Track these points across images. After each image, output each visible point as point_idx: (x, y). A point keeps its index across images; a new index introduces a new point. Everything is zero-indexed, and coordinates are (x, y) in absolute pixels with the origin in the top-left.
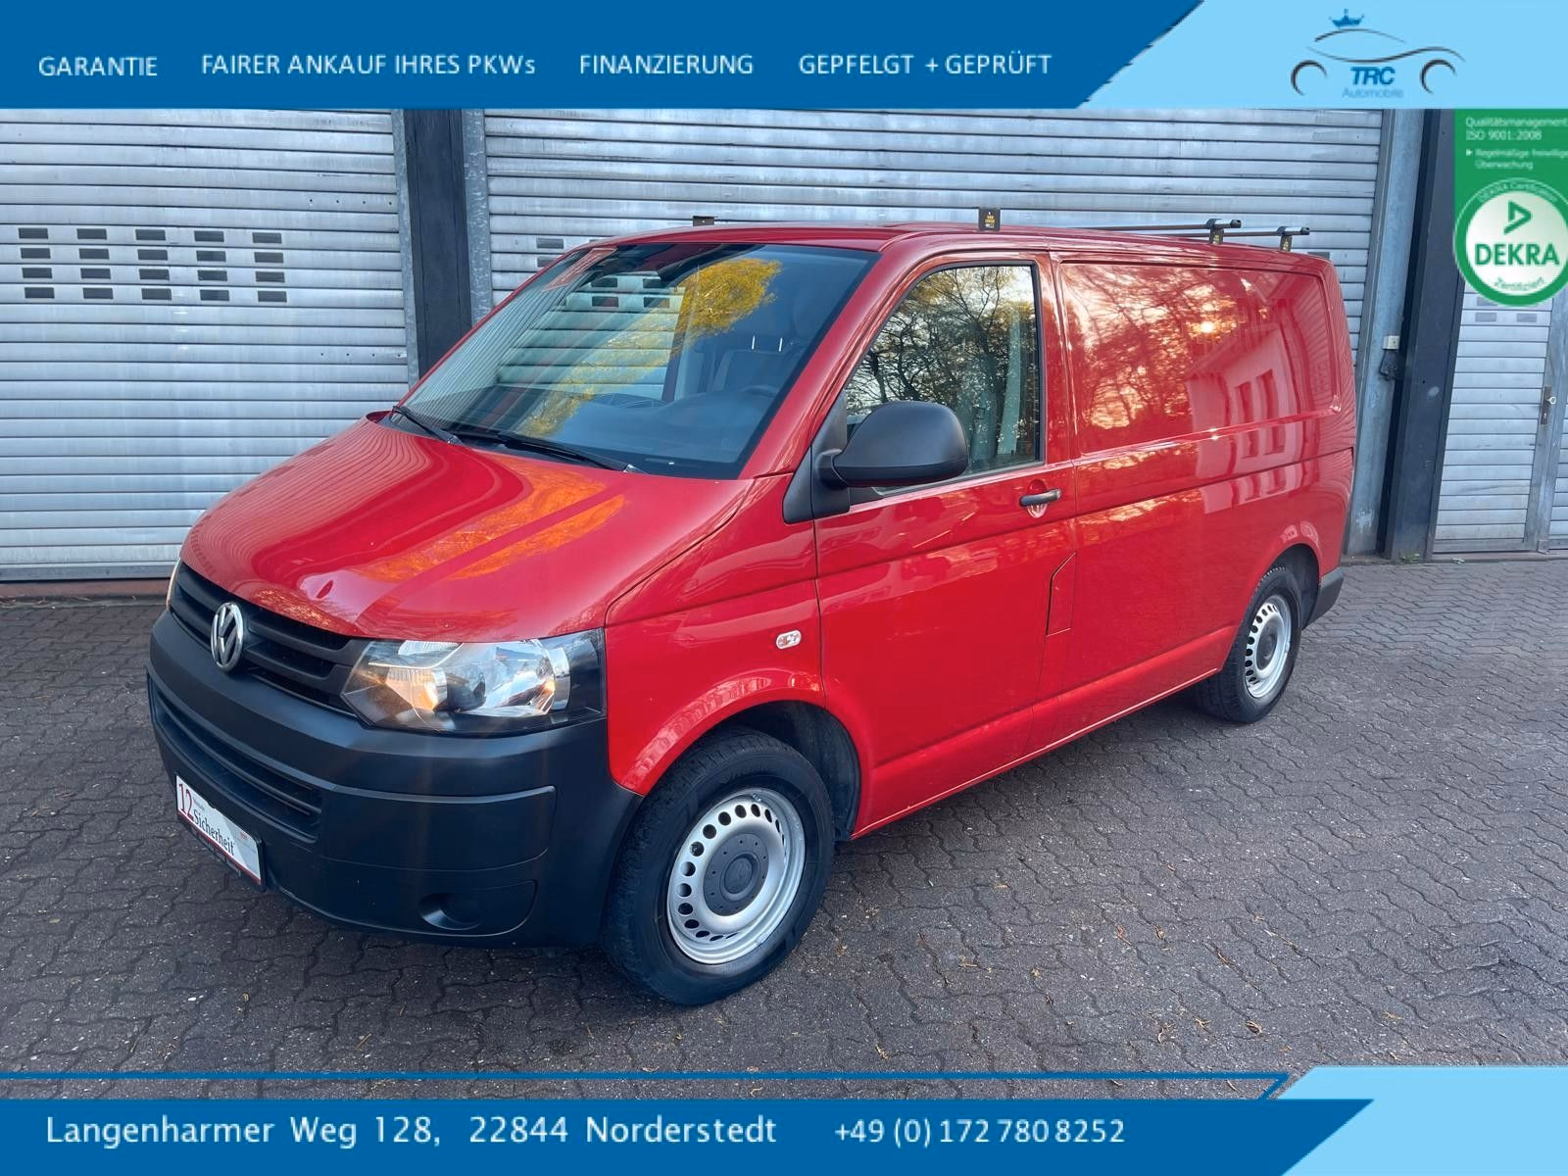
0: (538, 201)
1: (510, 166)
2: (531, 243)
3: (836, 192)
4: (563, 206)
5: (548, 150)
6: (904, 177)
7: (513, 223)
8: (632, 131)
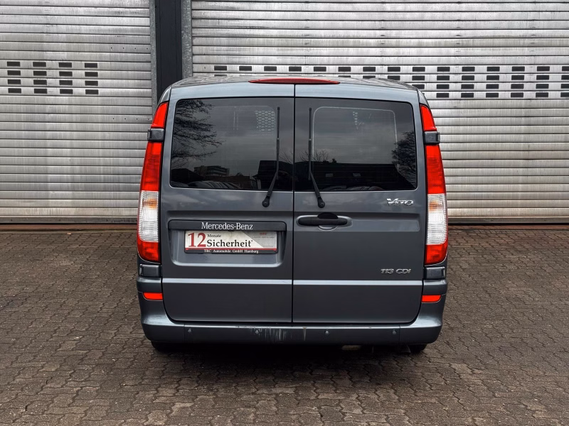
0: (215, 48)
1: (203, 32)
2: (212, 67)
3: (359, 42)
4: (227, 51)
5: (220, 25)
6: (394, 33)
7: (204, 58)
8: (261, 15)
